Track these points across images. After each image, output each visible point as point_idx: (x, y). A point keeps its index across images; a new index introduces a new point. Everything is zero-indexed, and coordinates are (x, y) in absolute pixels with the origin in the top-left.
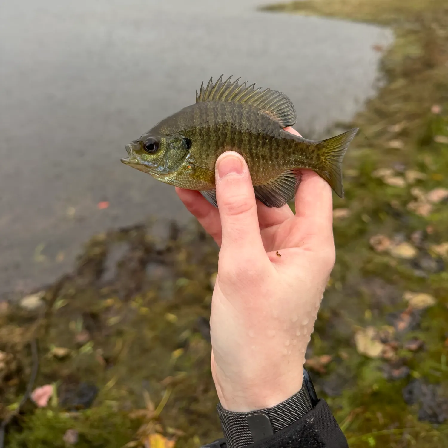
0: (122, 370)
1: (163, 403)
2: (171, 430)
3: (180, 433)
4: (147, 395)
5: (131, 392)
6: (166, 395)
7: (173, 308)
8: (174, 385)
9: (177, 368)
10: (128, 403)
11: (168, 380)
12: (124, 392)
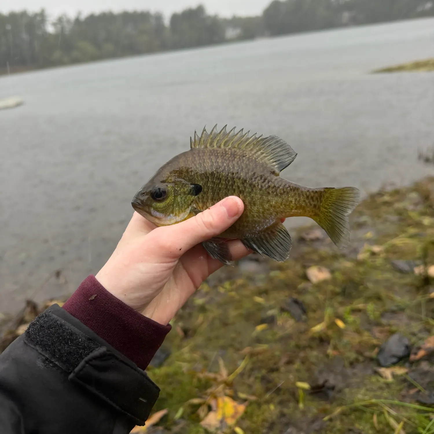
0: (199, 340)
1: (239, 370)
2: (242, 396)
3: (253, 398)
4: (221, 362)
5: (205, 358)
6: (242, 364)
7: (263, 293)
8: (252, 355)
9: (258, 340)
10: (199, 366)
11: (247, 350)
12: (196, 356)
